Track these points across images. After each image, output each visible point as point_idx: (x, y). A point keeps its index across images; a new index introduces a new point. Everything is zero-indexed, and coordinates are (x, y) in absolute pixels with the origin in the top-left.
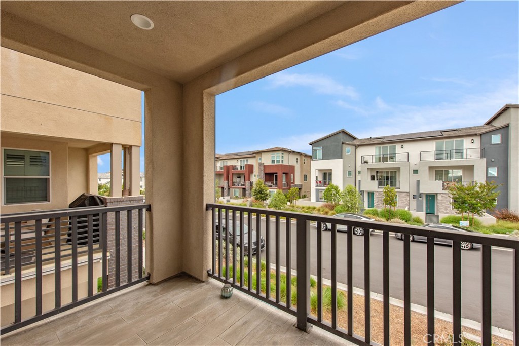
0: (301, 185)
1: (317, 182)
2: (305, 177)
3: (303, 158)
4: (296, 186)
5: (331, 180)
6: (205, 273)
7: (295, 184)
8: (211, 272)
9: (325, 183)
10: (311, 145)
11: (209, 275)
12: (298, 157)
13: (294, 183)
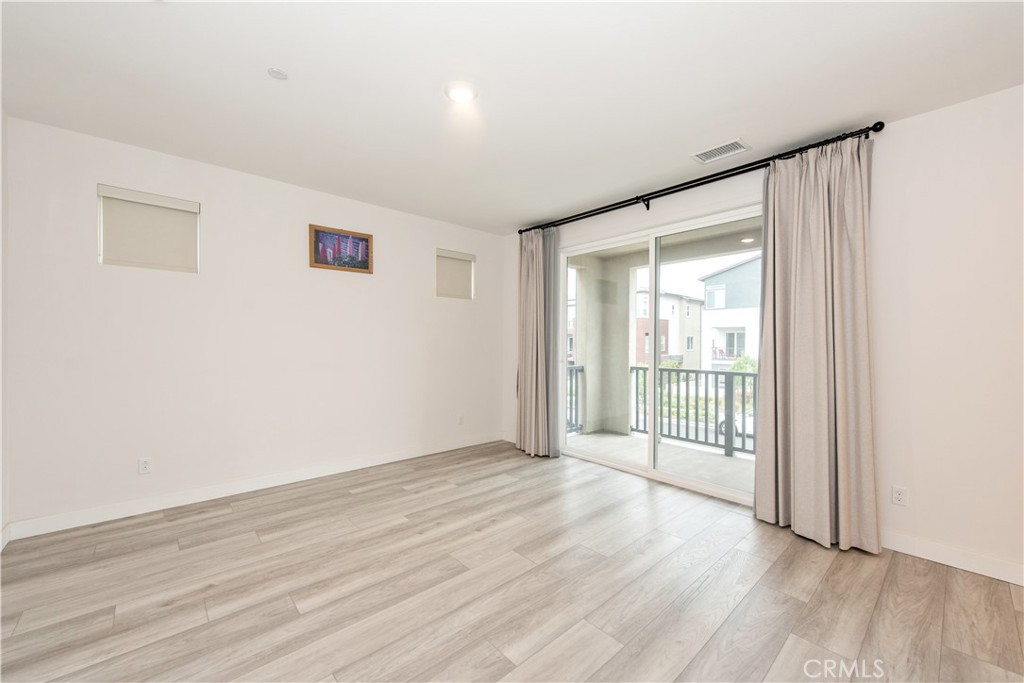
0: (681, 358)
1: (715, 352)
2: (690, 340)
3: (685, 304)
4: (670, 357)
5: (744, 347)
6: (630, 429)
7: (670, 354)
8: (635, 427)
9: (730, 353)
10: (703, 280)
11: (632, 430)
12: (675, 303)
13: (666, 352)
